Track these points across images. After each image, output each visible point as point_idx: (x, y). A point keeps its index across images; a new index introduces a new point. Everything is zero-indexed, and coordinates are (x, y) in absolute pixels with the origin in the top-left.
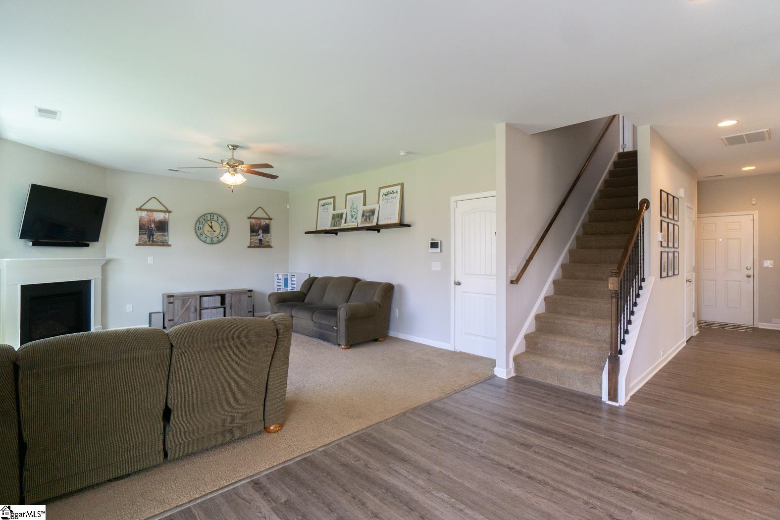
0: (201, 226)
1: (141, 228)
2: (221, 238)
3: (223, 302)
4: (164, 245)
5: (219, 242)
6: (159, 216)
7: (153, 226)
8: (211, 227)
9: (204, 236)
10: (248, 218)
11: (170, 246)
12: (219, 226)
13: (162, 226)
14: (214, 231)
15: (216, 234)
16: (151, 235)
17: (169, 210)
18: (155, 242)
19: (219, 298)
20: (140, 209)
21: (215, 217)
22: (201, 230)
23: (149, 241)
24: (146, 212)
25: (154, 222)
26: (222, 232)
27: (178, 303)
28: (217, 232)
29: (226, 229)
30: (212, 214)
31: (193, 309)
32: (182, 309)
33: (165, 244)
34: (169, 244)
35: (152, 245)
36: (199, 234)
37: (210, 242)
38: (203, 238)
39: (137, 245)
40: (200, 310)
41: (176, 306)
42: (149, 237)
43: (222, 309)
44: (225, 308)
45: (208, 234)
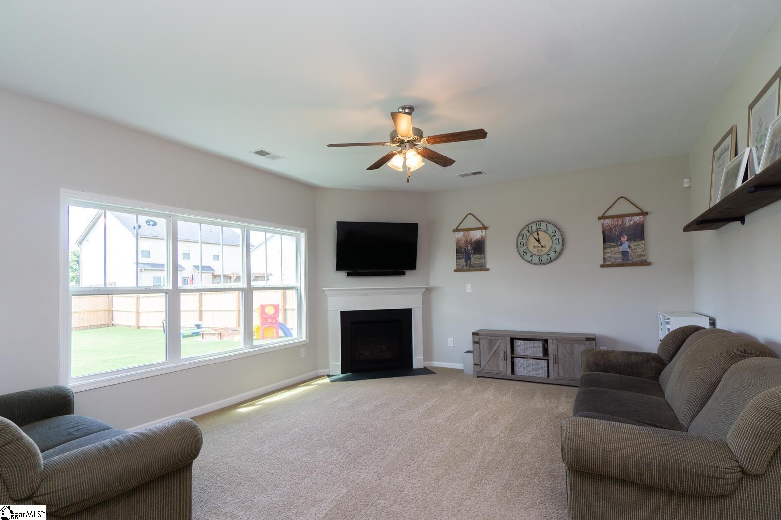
0: (524, 241)
1: (458, 251)
2: (553, 255)
3: (546, 351)
4: (481, 270)
5: (551, 261)
6: (476, 235)
7: (469, 248)
8: (538, 241)
9: (529, 254)
10: (599, 218)
11: (488, 270)
12: (549, 238)
13: (479, 247)
14: (543, 246)
15: (545, 250)
16: (468, 258)
17: (486, 226)
18: (473, 267)
19: (541, 344)
20: (456, 230)
21: (543, 226)
22: (525, 247)
23: (466, 266)
24: (462, 233)
25: (470, 242)
26: (555, 245)
27: (484, 343)
28: (548, 247)
29: (560, 241)
30: (538, 223)
31: (502, 355)
32: (490, 353)
33: (482, 268)
34: (488, 267)
35: (469, 271)
36: (522, 253)
37: (537, 261)
38: (528, 257)
39: (455, 271)
40: (512, 358)
41: (482, 346)
42: (466, 261)
43: (544, 362)
44: (548, 360)
45: (535, 251)
